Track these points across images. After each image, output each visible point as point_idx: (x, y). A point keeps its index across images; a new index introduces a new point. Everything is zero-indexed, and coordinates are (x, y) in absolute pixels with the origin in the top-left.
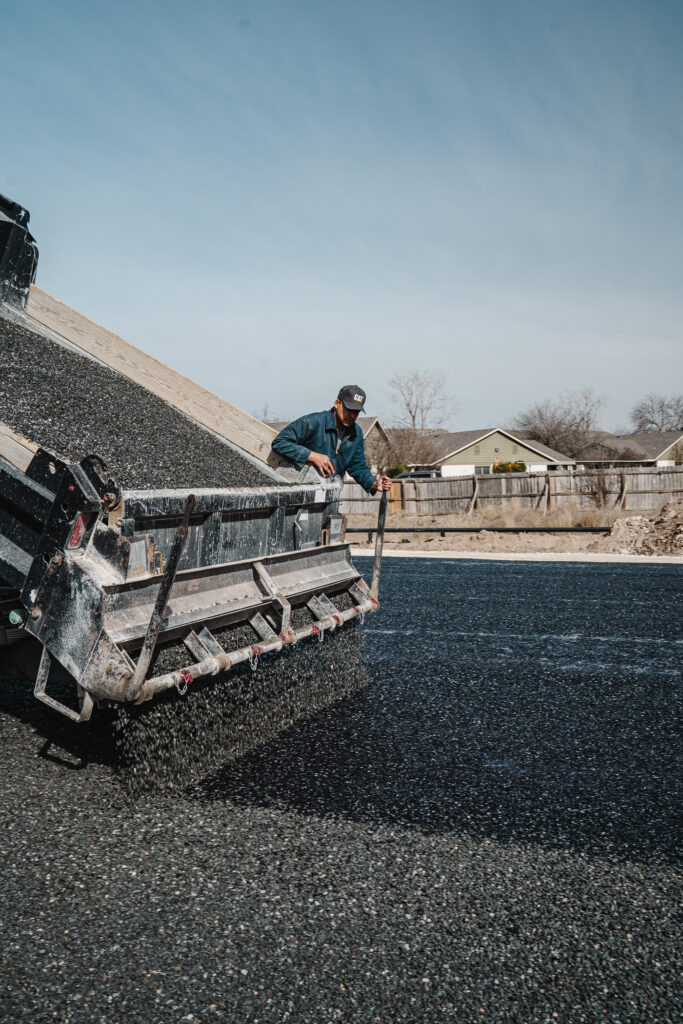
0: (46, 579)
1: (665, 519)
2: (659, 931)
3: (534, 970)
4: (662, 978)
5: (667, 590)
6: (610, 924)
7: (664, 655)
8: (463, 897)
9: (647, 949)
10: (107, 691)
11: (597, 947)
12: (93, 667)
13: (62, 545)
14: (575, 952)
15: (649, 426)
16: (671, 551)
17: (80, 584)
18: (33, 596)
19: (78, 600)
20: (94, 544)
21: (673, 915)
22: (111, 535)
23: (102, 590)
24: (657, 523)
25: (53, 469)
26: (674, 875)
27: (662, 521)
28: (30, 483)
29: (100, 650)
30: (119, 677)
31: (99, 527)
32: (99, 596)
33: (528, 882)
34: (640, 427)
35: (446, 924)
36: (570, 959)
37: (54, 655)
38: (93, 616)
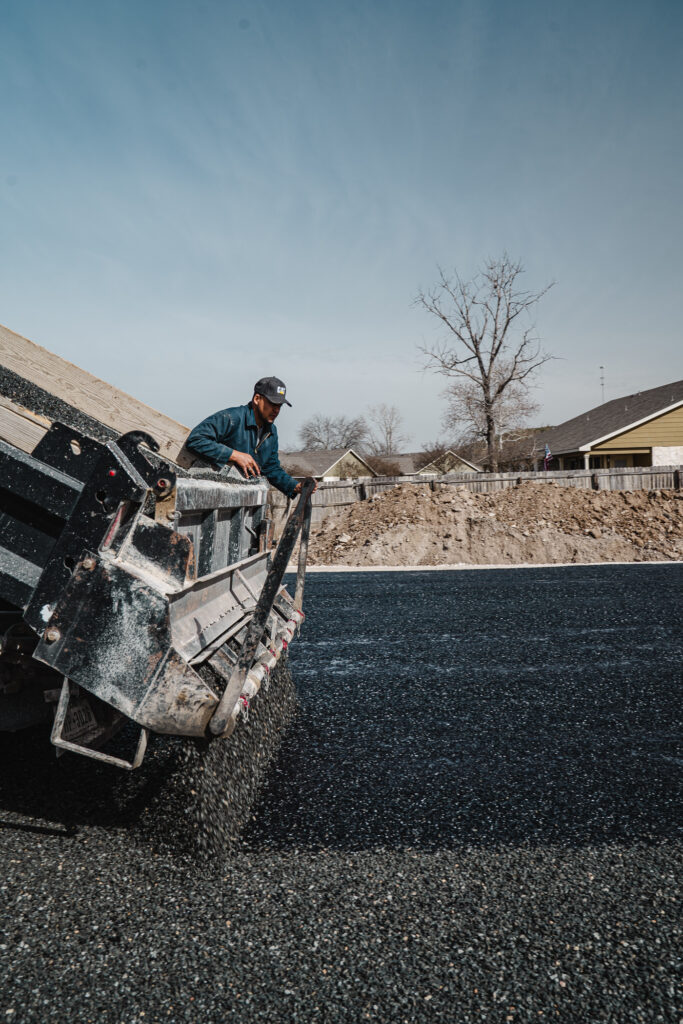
0: (70, 590)
1: (326, 531)
2: (257, 912)
3: (130, 974)
4: (252, 955)
5: (318, 597)
6: (212, 915)
7: (306, 657)
8: (67, 915)
9: (243, 932)
10: (177, 726)
11: (195, 939)
12: (156, 698)
13: (95, 545)
14: (174, 948)
15: (316, 444)
16: (331, 561)
17: (129, 594)
18: (47, 613)
19: (126, 614)
20: (134, 543)
21: (273, 896)
22: (161, 531)
23: (167, 599)
24: (319, 535)
25: (76, 450)
26: (280, 859)
27: (323, 533)
28: (41, 467)
29: (167, 675)
30: (196, 707)
31: (141, 522)
32: (163, 607)
33: (139, 889)
34: (308, 445)
35: (44, 947)
36: (167, 957)
37: (86, 687)
38: (152, 632)
